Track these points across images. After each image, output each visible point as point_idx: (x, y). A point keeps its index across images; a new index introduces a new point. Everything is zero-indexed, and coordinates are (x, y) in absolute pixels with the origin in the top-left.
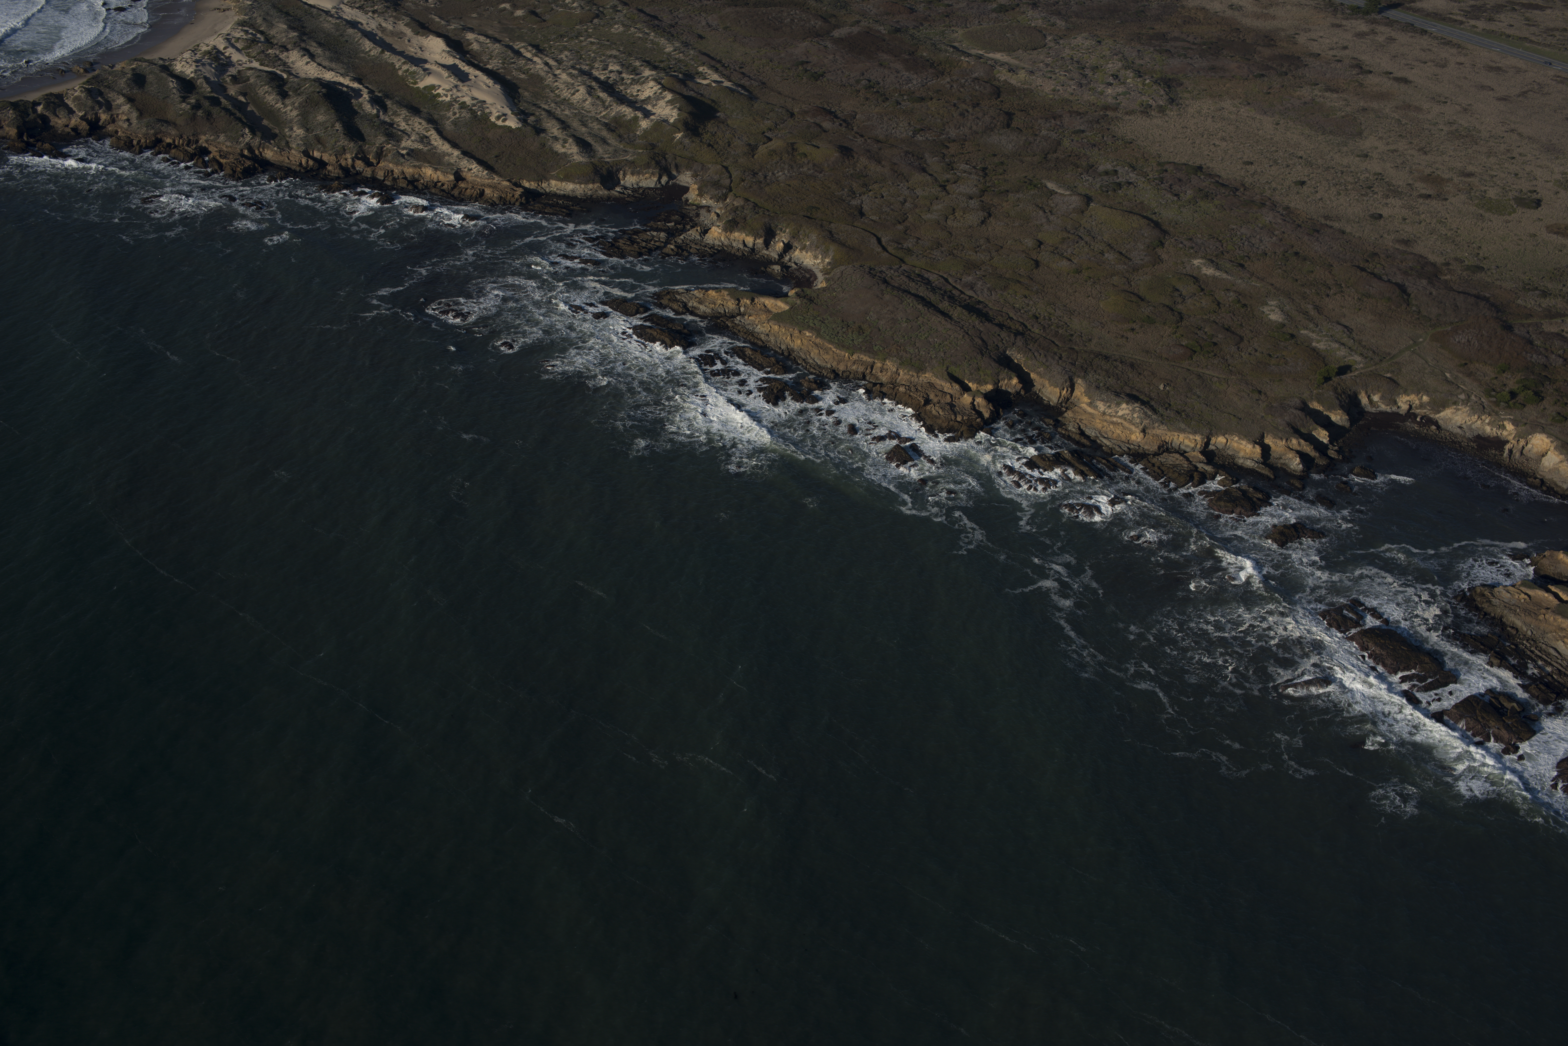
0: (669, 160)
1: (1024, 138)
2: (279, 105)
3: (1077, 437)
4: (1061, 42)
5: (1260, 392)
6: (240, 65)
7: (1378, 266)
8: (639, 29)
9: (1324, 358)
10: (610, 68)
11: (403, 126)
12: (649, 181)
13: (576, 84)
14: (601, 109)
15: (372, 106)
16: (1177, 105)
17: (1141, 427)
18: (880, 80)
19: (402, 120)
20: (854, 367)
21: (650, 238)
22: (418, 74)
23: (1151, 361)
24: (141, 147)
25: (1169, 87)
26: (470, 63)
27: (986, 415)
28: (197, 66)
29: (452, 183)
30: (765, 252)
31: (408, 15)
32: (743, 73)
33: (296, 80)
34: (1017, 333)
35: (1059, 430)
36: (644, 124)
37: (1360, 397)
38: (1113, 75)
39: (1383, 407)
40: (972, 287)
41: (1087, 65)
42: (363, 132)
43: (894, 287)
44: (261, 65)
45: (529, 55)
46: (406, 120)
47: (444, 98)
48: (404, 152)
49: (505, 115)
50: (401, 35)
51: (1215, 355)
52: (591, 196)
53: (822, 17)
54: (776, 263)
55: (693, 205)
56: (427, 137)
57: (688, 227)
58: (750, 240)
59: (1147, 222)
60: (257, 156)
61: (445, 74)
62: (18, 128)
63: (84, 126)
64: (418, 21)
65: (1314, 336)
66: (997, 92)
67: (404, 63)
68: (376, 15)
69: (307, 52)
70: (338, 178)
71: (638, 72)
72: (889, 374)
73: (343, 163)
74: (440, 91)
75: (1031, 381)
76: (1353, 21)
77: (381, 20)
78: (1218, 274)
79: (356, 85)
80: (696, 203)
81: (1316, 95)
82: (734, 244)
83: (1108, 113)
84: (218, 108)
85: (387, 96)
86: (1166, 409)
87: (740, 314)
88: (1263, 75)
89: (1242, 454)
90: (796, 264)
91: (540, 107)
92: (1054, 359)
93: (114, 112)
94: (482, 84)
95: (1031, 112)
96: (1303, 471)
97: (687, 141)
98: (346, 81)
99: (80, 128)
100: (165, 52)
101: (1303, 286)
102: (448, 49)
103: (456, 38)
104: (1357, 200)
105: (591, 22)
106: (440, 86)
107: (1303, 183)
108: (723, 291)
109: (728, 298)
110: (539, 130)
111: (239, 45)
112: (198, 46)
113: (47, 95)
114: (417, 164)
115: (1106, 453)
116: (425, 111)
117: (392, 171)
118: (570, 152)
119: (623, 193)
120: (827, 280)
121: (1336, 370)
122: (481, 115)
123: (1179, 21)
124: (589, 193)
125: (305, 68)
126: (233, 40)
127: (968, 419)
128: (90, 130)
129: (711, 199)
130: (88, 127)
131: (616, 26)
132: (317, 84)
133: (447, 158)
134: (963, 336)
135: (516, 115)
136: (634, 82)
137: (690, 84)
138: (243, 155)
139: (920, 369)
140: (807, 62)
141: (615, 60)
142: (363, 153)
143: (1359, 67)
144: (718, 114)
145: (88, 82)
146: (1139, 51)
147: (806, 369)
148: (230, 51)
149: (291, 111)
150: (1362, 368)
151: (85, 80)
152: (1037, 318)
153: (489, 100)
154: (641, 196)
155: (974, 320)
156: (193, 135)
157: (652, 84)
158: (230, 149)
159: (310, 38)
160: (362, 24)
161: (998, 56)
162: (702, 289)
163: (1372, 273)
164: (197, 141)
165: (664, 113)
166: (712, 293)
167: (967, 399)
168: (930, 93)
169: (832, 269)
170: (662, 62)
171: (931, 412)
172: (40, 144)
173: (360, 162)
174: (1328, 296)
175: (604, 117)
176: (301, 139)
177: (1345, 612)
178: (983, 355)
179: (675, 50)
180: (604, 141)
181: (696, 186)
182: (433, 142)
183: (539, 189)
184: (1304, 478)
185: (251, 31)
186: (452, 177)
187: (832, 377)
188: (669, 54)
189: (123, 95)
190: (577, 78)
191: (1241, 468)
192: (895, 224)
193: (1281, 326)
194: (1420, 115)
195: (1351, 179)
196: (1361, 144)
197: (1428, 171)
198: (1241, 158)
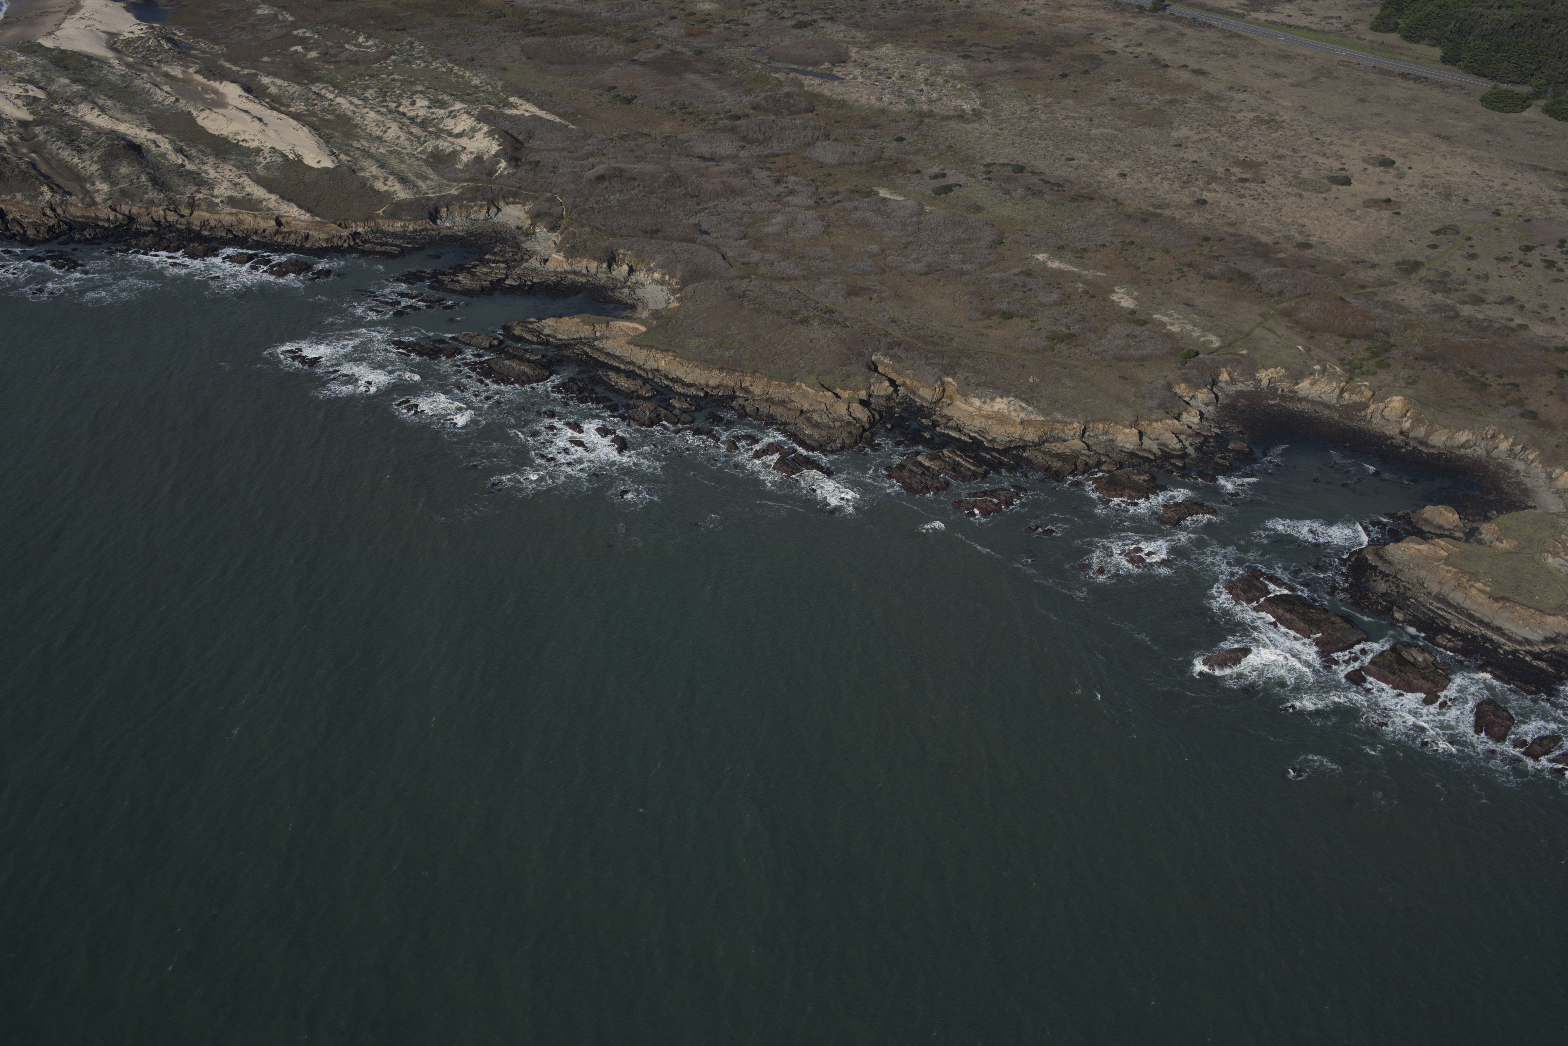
0: (496, 192)
1: (847, 148)
2: (76, 160)
3: (957, 435)
4: (866, 53)
8: (441, 64)
9: (1180, 340)
10: (418, 104)
11: (212, 173)
12: (479, 214)
13: (387, 121)
14: (416, 144)
15: (176, 155)
16: (991, 108)
18: (692, 100)
19: (210, 169)
23: (1015, 355)
26: (271, 107)
27: (862, 419)
29: (275, 228)
30: (610, 276)
31: (196, 62)
33: (89, 134)
36: (464, 158)
37: (1220, 374)
39: (1244, 384)
41: (895, 74)
42: (170, 182)
45: (331, 96)
46: (216, 168)
47: (251, 143)
48: (218, 200)
49: (318, 156)
51: (1076, 345)
52: (421, 232)
53: (623, 42)
54: (623, 286)
55: (527, 235)
56: (240, 184)
57: (526, 257)
58: (592, 266)
61: (248, 119)
64: (209, 68)
65: (1166, 319)
66: (811, 105)
69: (96, 105)
70: (151, 232)
71: (448, 106)
73: (155, 216)
74: (245, 136)
75: (902, 383)
76: (1142, 19)
78: (1064, 266)
79: (154, 136)
80: (529, 232)
82: (578, 271)
83: (925, 120)
84: (9, 167)
85: (189, 145)
86: (1040, 400)
87: (595, 338)
88: (1067, 75)
89: (1121, 439)
90: (643, 286)
91: (353, 147)
92: (921, 361)
94: (288, 127)
95: (849, 122)
96: (1181, 450)
97: (510, 170)
98: (143, 132)
101: (1145, 273)
102: (245, 94)
103: (250, 82)
104: (1181, 187)
105: (389, 60)
106: (244, 132)
107: (1126, 175)
108: (576, 318)
109: (582, 324)
110: (357, 171)
114: (234, 211)
115: (988, 448)
116: (233, 157)
117: (208, 221)
118: (392, 189)
119: (453, 228)
120: (679, 299)
122: (294, 159)
123: (976, 27)
124: (419, 229)
125: (97, 120)
126: (13, 99)
127: (847, 426)
129: (544, 227)
131: (417, 62)
132: (114, 137)
133: (264, 203)
134: (829, 344)
135: (329, 154)
136: (446, 116)
137: (503, 115)
138: (44, 214)
139: (789, 381)
140: (617, 87)
141: (421, 96)
142: (174, 204)
143: (1157, 62)
146: (943, 58)
148: (12, 109)
149: (90, 165)
150: (1217, 347)
152: (896, 322)
153: (300, 143)
155: (835, 328)
157: (465, 116)
158: (30, 208)
159: (97, 91)
162: (554, 316)
163: (1209, 257)
165: (482, 145)
166: (565, 320)
167: (842, 406)
169: (681, 287)
170: (471, 94)
173: (172, 213)
175: (421, 152)
176: (106, 194)
177: (1250, 582)
178: (851, 362)
179: (482, 82)
180: (426, 177)
181: (527, 216)
182: (247, 188)
183: (366, 229)
186: (273, 223)
187: (702, 394)
188: (476, 87)
190: (386, 115)
191: (1123, 453)
192: (737, 239)
193: (1133, 312)
194: (1223, 104)
195: (1170, 168)
196: (1174, 134)
197: (1241, 156)
198: (1062, 155)
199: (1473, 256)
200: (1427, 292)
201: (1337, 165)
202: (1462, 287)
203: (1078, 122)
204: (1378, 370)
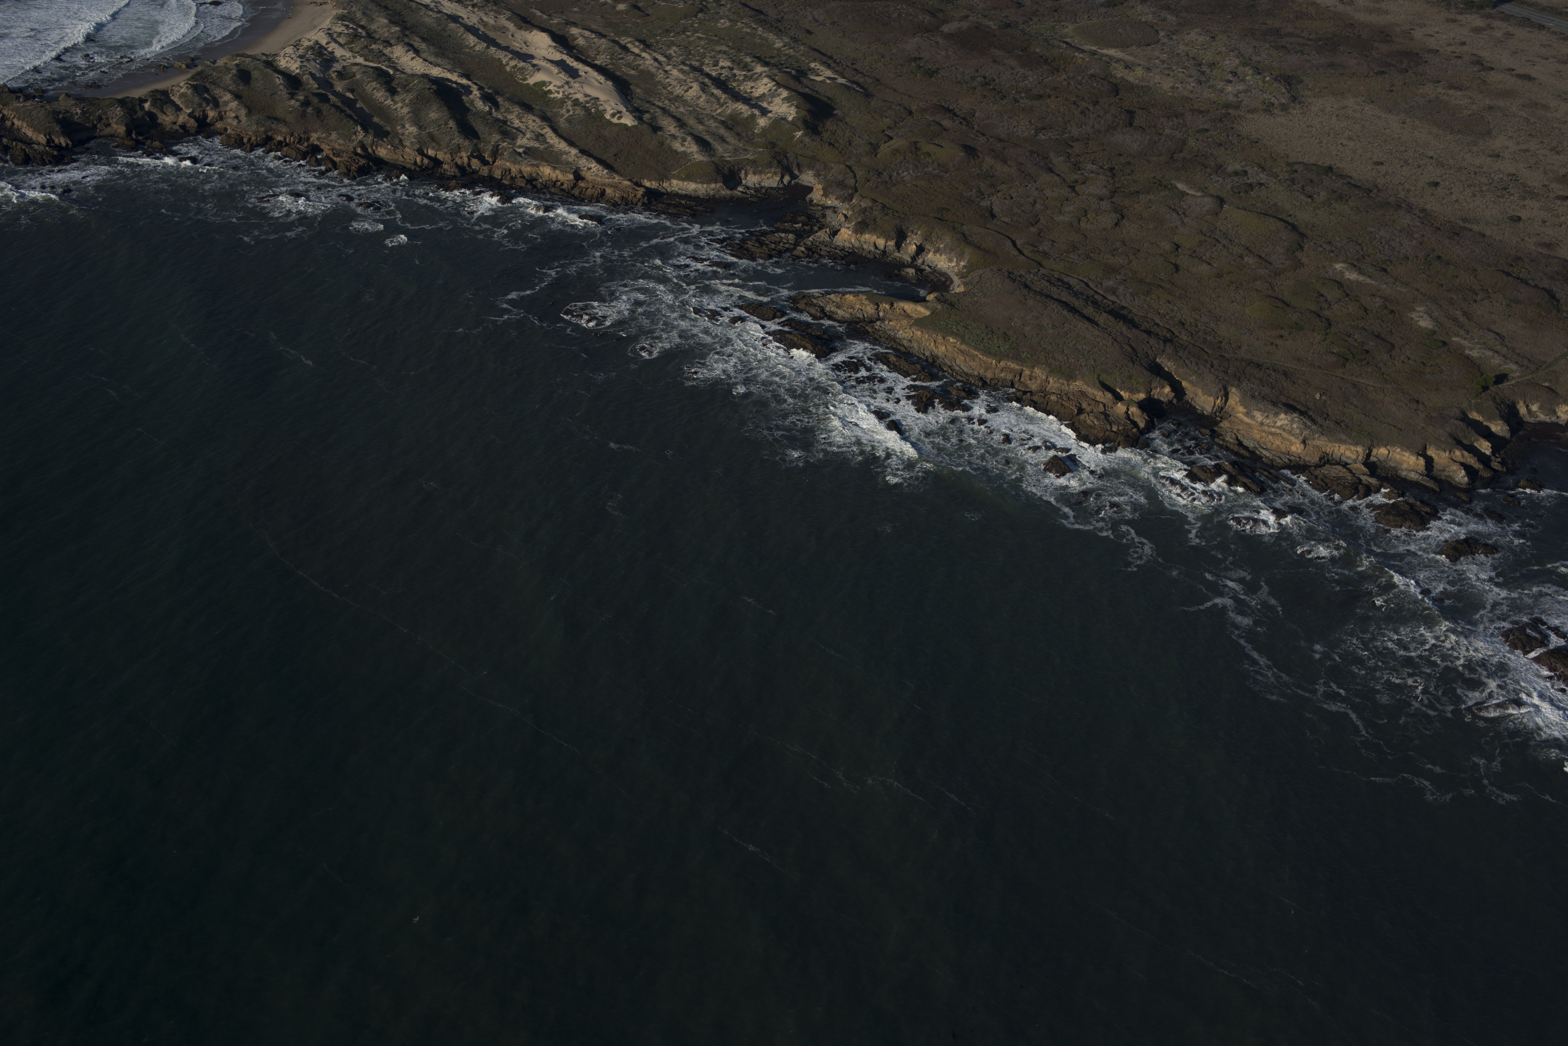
0: (791, 159)
1: (1148, 137)
2: (389, 102)
3: (1236, 448)
4: (1174, 37)
5: (1418, 402)
6: (345, 60)
7: (1523, 270)
8: (746, 24)
9: (1479, 366)
10: (721, 64)
11: (517, 123)
12: (771, 180)
13: (689, 80)
14: (716, 106)
15: (484, 102)
16: (1300, 103)
17: (1301, 438)
18: (995, 77)
19: (515, 118)
20: (1002, 375)
21: (778, 240)
22: (527, 70)
23: (1303, 369)
24: (252, 144)
25: (1290, 85)
26: (578, 59)
27: (1142, 425)
28: (302, 62)
29: (572, 183)
30: (897, 254)
31: (508, 10)
32: (856, 70)
33: (403, 76)
34: (1166, 341)
35: (1217, 440)
36: (762, 122)
37: (1518, 407)
38: (1231, 72)
39: (1542, 417)
40: (1114, 292)
41: (1204, 61)
42: (477, 129)
43: (1035, 291)
44: (366, 60)
45: (636, 51)
46: (519, 117)
47: (556, 95)
48: (521, 150)
49: (620, 112)
50: (503, 30)
51: (1368, 363)
52: (714, 196)
53: (929, 12)
54: (910, 266)
55: (818, 205)
56: (542, 135)
57: (816, 228)
58: (881, 242)
59: (1284, 224)
60: (370, 154)
61: (555, 70)
62: (127, 125)
63: (192, 123)
64: (519, 15)
65: (1466, 343)
66: (1116, 89)
67: (511, 59)
68: (476, 10)
69: (411, 47)
70: (454, 177)
71: (750, 68)
72: (1039, 382)
73: (459, 162)
74: (551, 87)
75: (1183, 389)
76: (1468, 16)
77: (482, 14)
78: (1361, 278)
79: (464, 81)
80: (821, 203)
81: (1440, 93)
82: (865, 247)
83: (1229, 111)
84: (327, 105)
85: (498, 93)
86: (1325, 419)
87: (879, 319)
88: (1383, 72)
89: (1405, 466)
90: (930, 267)
91: (654, 104)
92: (1205, 367)
93: (222, 109)
94: (593, 80)
95: (1152, 110)
96: (1469, 484)
97: (807, 140)
98: (454, 77)
99: (189, 125)
100: (266, 46)
101: (1449, 291)
102: (554, 44)
103: (559, 33)
104: (1494, 202)
105: (696, 16)
106: (550, 83)
107: (1436, 184)
108: (861, 296)
109: (866, 302)
110: (656, 128)
111: (341, 40)
112: (300, 41)
113: (152, 92)
114: (535, 163)
115: (1267, 465)
116: (538, 108)
117: (510, 170)
118: (689, 150)
119: (746, 193)
120: (965, 284)
121: (1494, 379)
122: (595, 113)
123: (1291, 16)
124: (712, 193)
125: (410, 63)
126: (335, 35)
127: (1124, 429)
128: (198, 127)
129: (836, 199)
130: (196, 125)
131: (722, 21)
132: (426, 81)
133: (564, 156)
134: (1112, 343)
135: (631, 112)
136: (747, 78)
137: (805, 81)
138: (356, 154)
139: (1071, 377)
140: (920, 58)
141: (725, 56)
142: (479, 151)
143: (1479, 62)
144: (836, 112)
145: (192, 78)
146: (1255, 47)
147: (952, 375)
148: (332, 46)
149: (402, 108)
150: (1518, 377)
151: (189, 76)
152: (1183, 324)
153: (602, 97)
154: (764, 195)
155: (1121, 327)
156: (305, 132)
157: (766, 80)
158: (342, 147)
159: (412, 33)
160: (463, 19)
161: (1112, 52)
162: (839, 293)
163: (1518, 278)
164: (308, 139)
165: (781, 110)
166: (849, 297)
167: (1121, 408)
168: (1048, 91)
169: (968, 272)
170: (772, 57)
171: (1085, 422)
172: (149, 142)
173: (476, 160)
174: (1475, 301)
175: (720, 114)
176: (415, 137)
177: (1528, 631)
178: (1134, 363)
179: (785, 46)
180: (723, 139)
181: (820, 186)
182: (549, 140)
183: (660, 189)
184: (1470, 490)
185: (351, 26)
186: (571, 177)
187: (980, 384)
188: (779, 50)
189: (230, 92)
190: (688, 74)
191: (1405, 480)
192: (1028, 226)
193: (1431, 333)
195: (1484, 180)
196: (1492, 143)
197: (1562, 172)
198: (1370, 158)
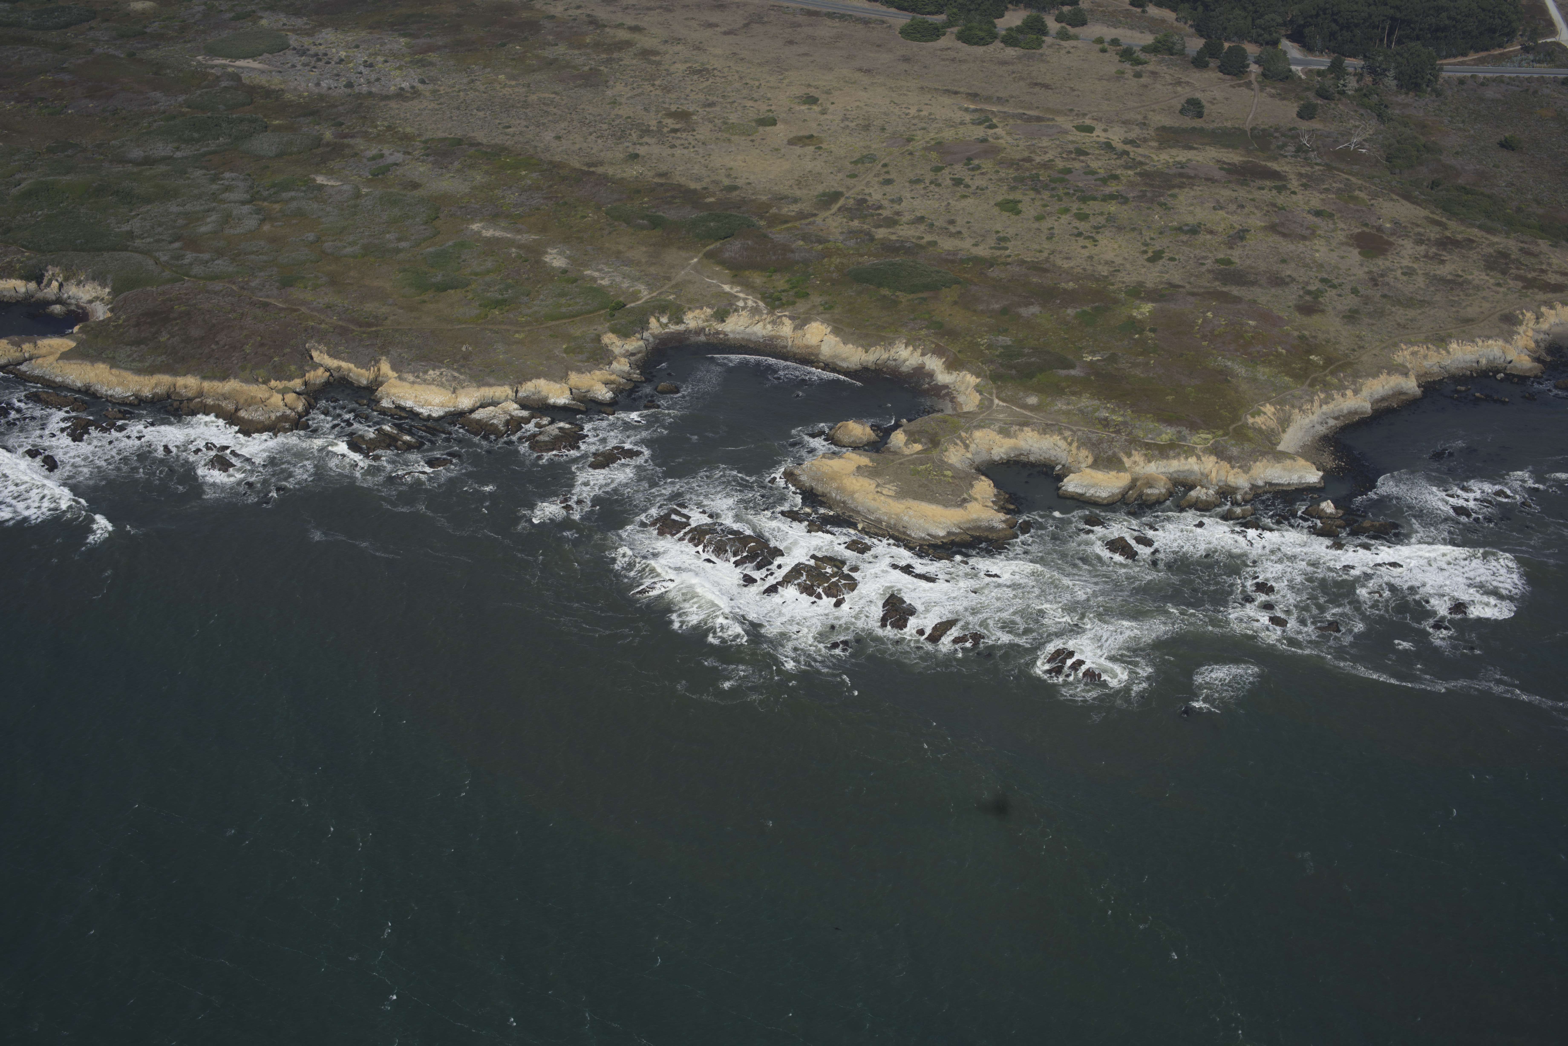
3: (395, 411)
9: (609, 293)
17: (452, 389)
20: (157, 390)
25: (419, 68)
27: (300, 409)
30: (40, 294)
35: (374, 408)
39: (673, 328)
51: (509, 310)
54: (54, 303)
58: (21, 286)
65: (596, 274)
72: (194, 388)
78: (498, 233)
82: (5, 292)
83: (363, 102)
86: (472, 368)
87: (24, 360)
88: (506, 44)
89: (551, 395)
90: (75, 300)
92: (355, 343)
96: (614, 397)
101: (579, 231)
104: (614, 144)
109: (9, 347)
120: (110, 310)
127: (283, 416)
139: (224, 379)
143: (594, 21)
150: (646, 295)
161: (242, 63)
167: (277, 397)
171: (245, 417)
184: (613, 405)
187: (136, 403)
191: (555, 407)
192: (171, 242)
193: (565, 271)
194: (658, 58)
195: (605, 126)
196: (609, 93)
197: (673, 108)
198: (499, 124)
199: (889, 182)
200: (845, 220)
201: (764, 107)
202: (878, 212)
203: (517, 90)
204: (797, 300)
